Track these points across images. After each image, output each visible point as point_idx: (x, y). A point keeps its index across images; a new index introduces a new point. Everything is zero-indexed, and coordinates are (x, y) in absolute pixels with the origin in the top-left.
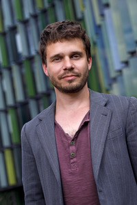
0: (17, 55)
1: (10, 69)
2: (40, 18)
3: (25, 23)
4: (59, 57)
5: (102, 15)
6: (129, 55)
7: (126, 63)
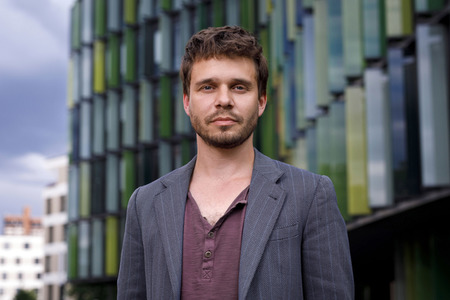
0: (151, 66)
1: (136, 87)
2: (199, 12)
3: (174, 15)
4: (211, 85)
5: (300, 25)
6: (331, 98)
7: (325, 109)
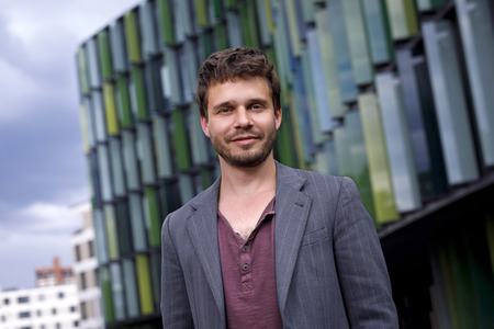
0: (162, 102)
1: (149, 124)
2: (201, 42)
3: (177, 48)
4: (228, 108)
5: (304, 41)
6: (346, 108)
7: (341, 120)
